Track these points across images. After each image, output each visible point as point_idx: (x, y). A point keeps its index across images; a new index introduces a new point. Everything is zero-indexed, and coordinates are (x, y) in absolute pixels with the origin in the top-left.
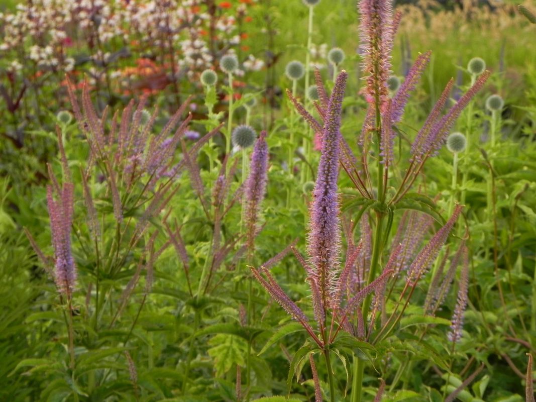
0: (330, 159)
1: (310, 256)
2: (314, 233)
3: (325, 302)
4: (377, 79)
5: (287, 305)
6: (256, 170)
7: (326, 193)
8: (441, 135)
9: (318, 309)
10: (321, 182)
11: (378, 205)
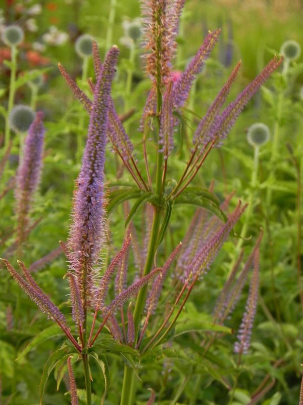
0: (97, 144)
1: (72, 251)
2: (77, 225)
3: (85, 301)
4: (159, 58)
5: (43, 304)
6: (30, 156)
7: (91, 182)
8: (226, 124)
9: (78, 309)
10: (86, 169)
11: (155, 199)
